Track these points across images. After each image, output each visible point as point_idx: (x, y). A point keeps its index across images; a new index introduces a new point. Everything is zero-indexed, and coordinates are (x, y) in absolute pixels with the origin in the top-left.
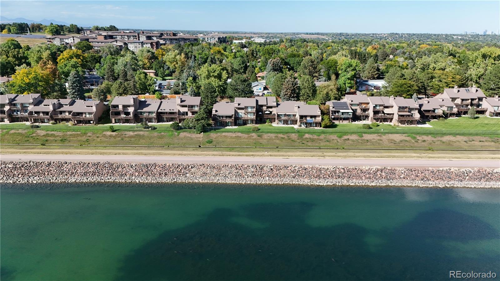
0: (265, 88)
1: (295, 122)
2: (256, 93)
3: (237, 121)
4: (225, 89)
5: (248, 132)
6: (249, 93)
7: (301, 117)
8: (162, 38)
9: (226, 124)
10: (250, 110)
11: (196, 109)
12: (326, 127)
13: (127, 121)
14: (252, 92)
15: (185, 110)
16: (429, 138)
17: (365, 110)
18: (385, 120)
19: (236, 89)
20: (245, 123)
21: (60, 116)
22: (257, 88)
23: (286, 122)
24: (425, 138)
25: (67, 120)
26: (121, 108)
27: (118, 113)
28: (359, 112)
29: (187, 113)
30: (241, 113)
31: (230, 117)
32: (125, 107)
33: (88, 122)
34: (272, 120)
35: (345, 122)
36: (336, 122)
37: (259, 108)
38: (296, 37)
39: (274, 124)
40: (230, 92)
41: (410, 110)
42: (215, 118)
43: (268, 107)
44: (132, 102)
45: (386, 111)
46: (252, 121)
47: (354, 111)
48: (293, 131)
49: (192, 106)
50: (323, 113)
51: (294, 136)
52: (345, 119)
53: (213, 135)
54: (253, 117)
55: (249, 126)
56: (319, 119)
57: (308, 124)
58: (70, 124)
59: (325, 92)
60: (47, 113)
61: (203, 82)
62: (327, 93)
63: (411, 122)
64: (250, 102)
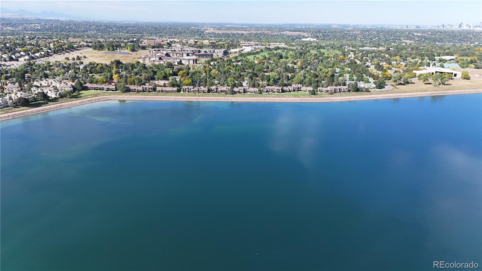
0: (247, 84)
1: (252, 93)
2: (244, 86)
3: (239, 92)
4: (235, 84)
5: (242, 95)
6: (242, 86)
7: (254, 91)
8: (194, 54)
9: (237, 93)
10: (242, 90)
11: (230, 90)
12: (259, 94)
13: (214, 92)
14: (243, 85)
15: (227, 90)
16: (281, 96)
17: (270, 90)
18: (274, 92)
19: (239, 85)
20: (241, 93)
21: (199, 91)
22: (244, 84)
23: (251, 93)
24: (280, 96)
25: (201, 92)
26: (213, 89)
27: (212, 91)
28: (269, 90)
29: (227, 91)
30: (240, 90)
31: (238, 91)
32: (214, 89)
33: (206, 92)
34: (247, 92)
35: (265, 93)
36: (263, 93)
37: (244, 89)
38: (281, 34)
39: (248, 93)
40: (237, 85)
41: (279, 90)
42: (234, 92)
43: (247, 89)
44: (215, 88)
45: (274, 90)
46: (243, 92)
47: (267, 90)
48: (252, 94)
49: (229, 89)
50: (259, 90)
51: (252, 95)
52: (265, 92)
53: (234, 95)
54: (243, 91)
55: (242, 93)
56: (258, 92)
57: (256, 93)
58: (202, 93)
59: (261, 85)
60: (196, 91)
61: (229, 82)
62: (262, 86)
63: (280, 93)
64: (242, 88)
